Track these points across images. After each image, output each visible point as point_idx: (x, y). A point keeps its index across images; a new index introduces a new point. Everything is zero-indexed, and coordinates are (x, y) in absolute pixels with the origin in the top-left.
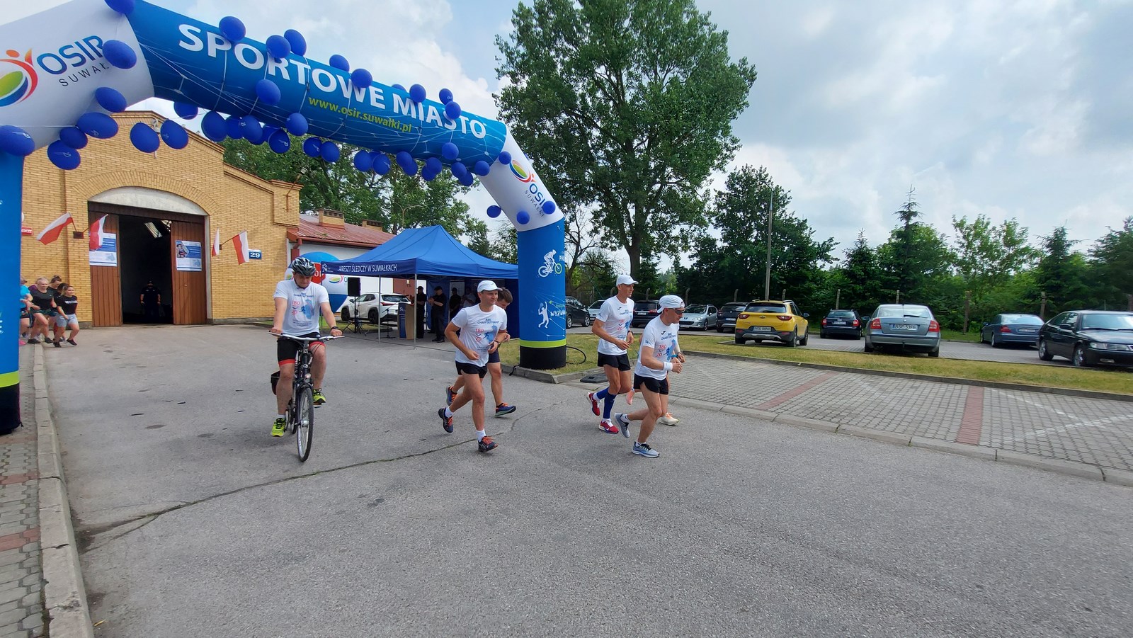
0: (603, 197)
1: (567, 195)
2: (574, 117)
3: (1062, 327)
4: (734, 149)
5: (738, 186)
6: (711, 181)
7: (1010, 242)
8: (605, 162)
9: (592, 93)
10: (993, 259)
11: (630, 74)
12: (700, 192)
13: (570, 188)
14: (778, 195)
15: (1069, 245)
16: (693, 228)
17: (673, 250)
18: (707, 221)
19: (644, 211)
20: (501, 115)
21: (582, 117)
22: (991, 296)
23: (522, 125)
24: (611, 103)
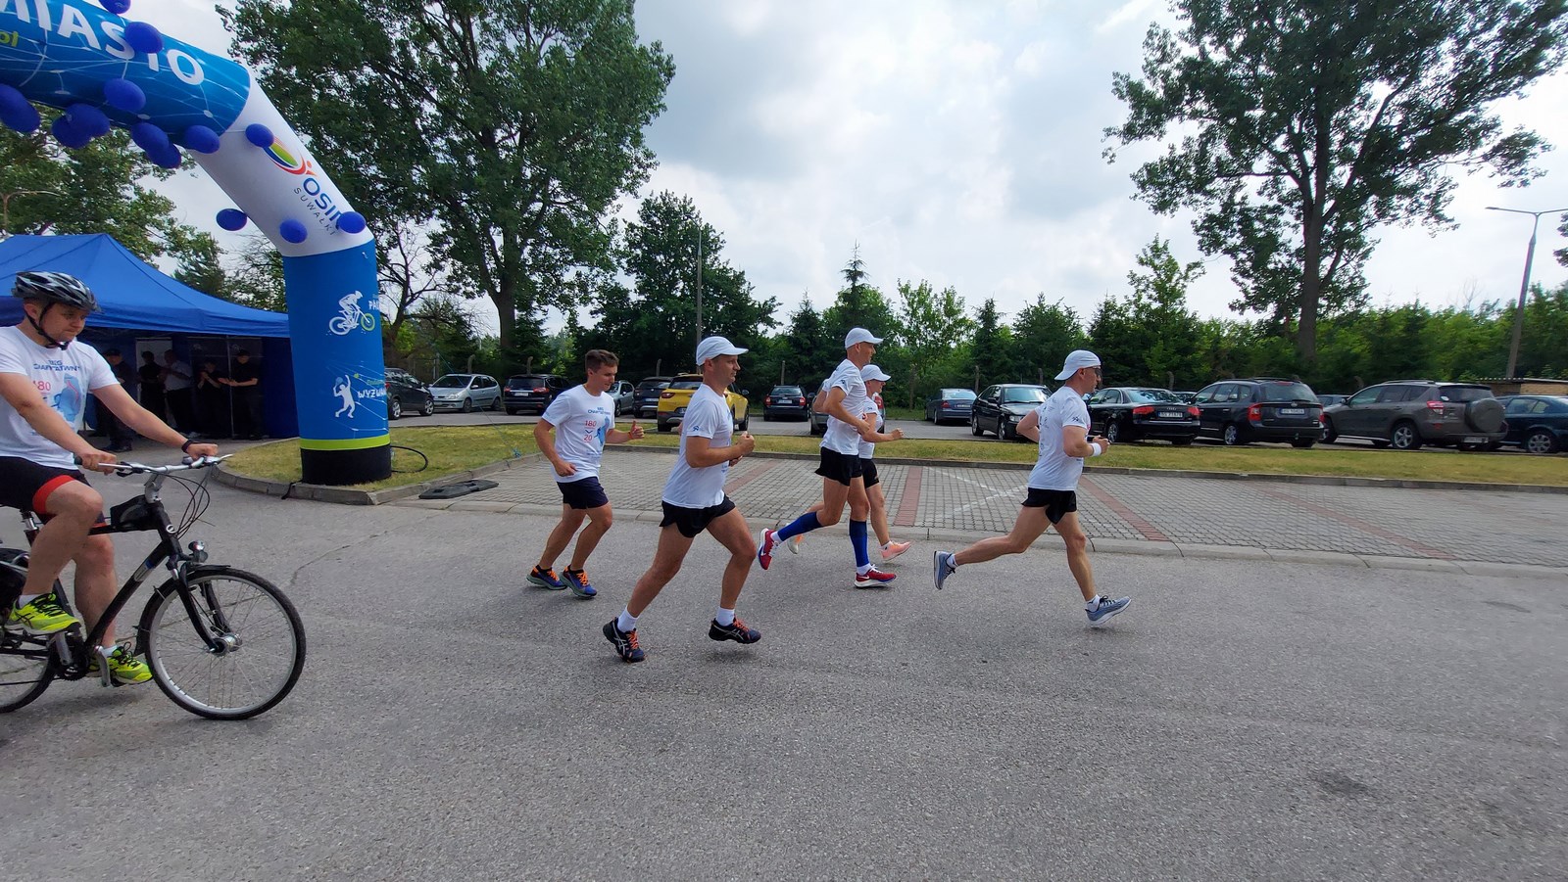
0: (448, 214)
1: (380, 203)
2: (388, 76)
3: (990, 401)
4: (649, 166)
5: (655, 219)
6: (619, 207)
7: (950, 312)
8: (448, 157)
9: (420, 42)
10: (936, 329)
11: (486, 27)
12: (604, 221)
13: (386, 191)
14: (708, 237)
15: (996, 318)
16: (594, 272)
17: (566, 302)
18: (615, 263)
19: (519, 240)
20: (238, 48)
21: (404, 79)
22: (936, 369)
23: (285, 72)
24: (455, 66)
